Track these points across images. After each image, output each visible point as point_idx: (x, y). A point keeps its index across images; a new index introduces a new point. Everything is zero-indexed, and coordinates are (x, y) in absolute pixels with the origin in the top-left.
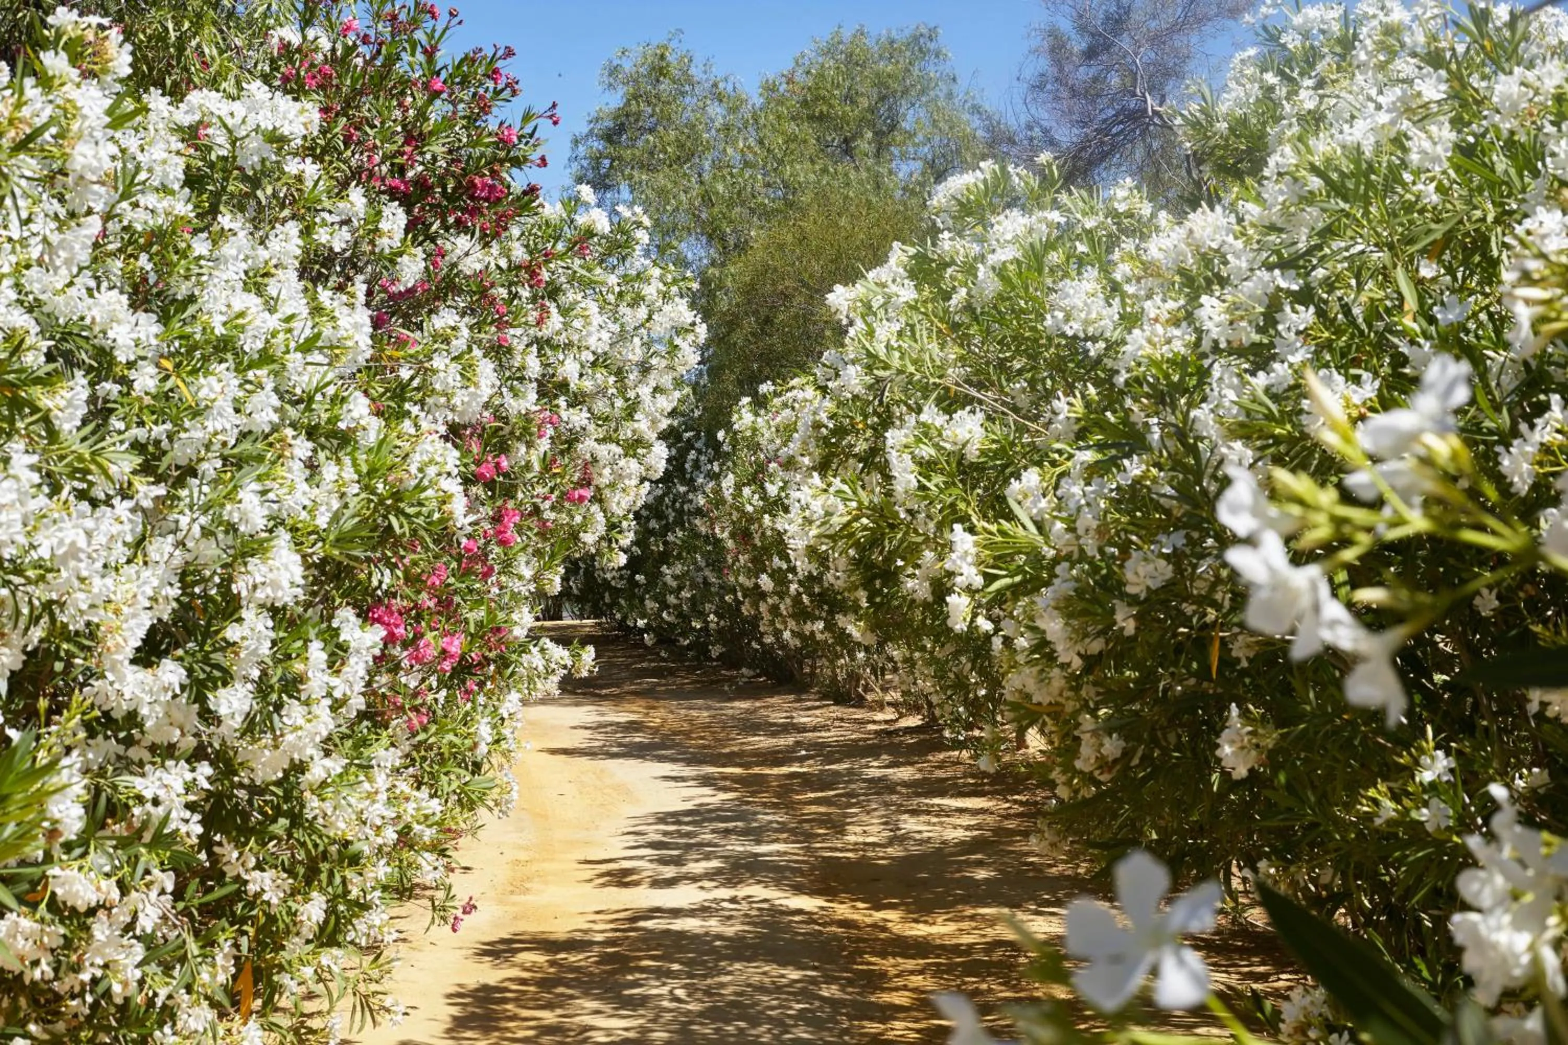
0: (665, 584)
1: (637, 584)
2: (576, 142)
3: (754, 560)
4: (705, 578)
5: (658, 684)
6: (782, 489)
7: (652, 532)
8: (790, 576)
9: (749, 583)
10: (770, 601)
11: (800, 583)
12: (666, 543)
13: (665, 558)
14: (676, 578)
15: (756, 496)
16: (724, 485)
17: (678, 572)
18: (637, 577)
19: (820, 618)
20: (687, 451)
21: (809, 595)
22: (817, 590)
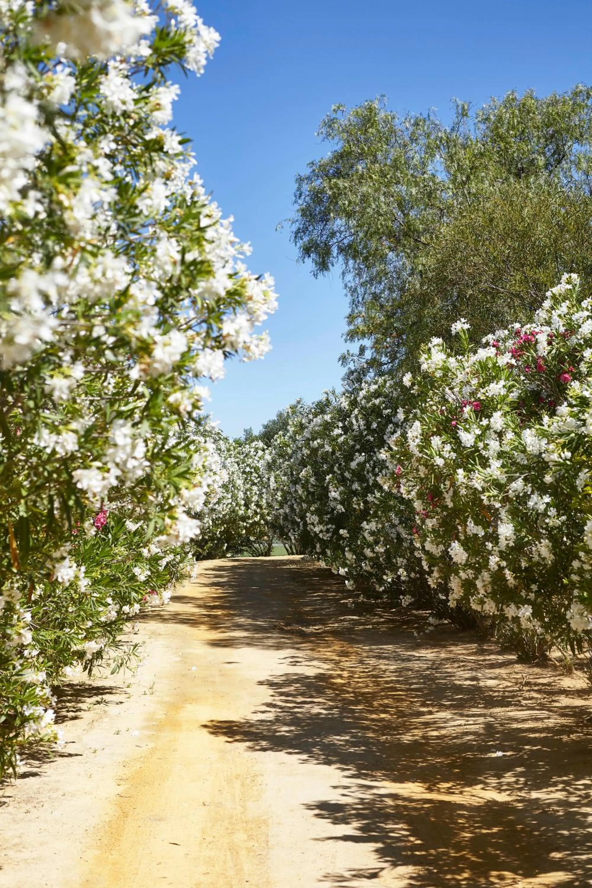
0: (364, 538)
1: (341, 537)
2: (300, 180)
3: (444, 523)
4: (398, 534)
5: (357, 623)
6: (479, 438)
7: (355, 493)
8: (489, 545)
9: (436, 550)
10: (462, 574)
11: (502, 555)
12: (366, 502)
13: (364, 515)
14: (372, 533)
15: (448, 447)
16: (409, 435)
17: (374, 528)
18: (341, 531)
19: (528, 602)
20: (386, 425)
21: (514, 571)
22: (524, 564)
